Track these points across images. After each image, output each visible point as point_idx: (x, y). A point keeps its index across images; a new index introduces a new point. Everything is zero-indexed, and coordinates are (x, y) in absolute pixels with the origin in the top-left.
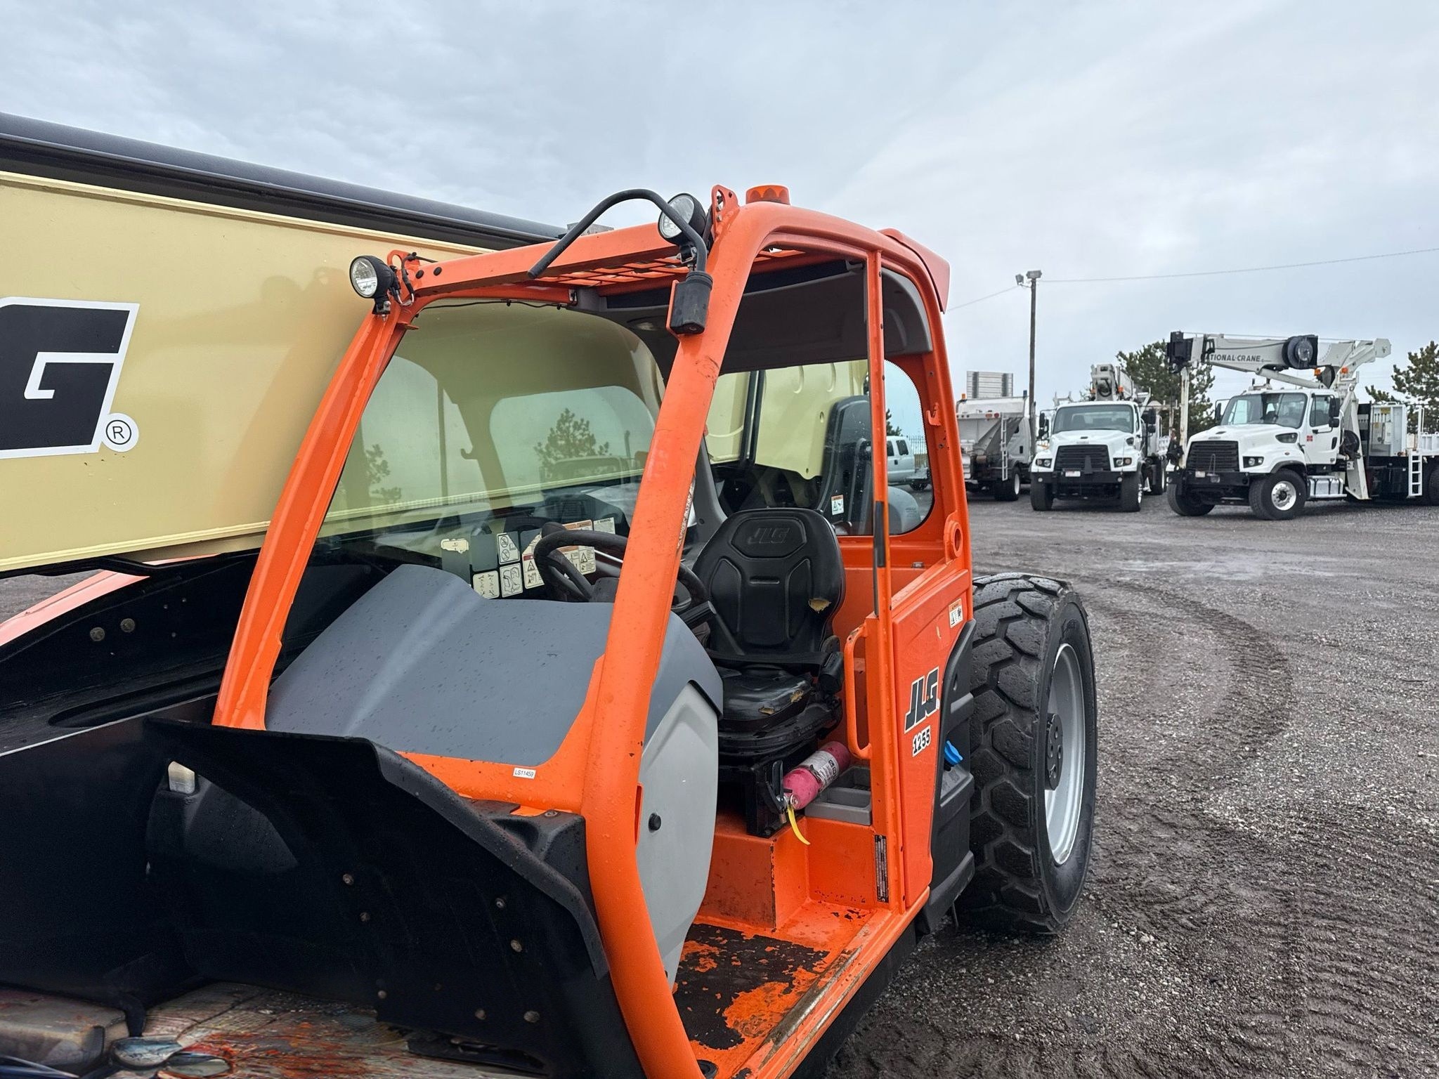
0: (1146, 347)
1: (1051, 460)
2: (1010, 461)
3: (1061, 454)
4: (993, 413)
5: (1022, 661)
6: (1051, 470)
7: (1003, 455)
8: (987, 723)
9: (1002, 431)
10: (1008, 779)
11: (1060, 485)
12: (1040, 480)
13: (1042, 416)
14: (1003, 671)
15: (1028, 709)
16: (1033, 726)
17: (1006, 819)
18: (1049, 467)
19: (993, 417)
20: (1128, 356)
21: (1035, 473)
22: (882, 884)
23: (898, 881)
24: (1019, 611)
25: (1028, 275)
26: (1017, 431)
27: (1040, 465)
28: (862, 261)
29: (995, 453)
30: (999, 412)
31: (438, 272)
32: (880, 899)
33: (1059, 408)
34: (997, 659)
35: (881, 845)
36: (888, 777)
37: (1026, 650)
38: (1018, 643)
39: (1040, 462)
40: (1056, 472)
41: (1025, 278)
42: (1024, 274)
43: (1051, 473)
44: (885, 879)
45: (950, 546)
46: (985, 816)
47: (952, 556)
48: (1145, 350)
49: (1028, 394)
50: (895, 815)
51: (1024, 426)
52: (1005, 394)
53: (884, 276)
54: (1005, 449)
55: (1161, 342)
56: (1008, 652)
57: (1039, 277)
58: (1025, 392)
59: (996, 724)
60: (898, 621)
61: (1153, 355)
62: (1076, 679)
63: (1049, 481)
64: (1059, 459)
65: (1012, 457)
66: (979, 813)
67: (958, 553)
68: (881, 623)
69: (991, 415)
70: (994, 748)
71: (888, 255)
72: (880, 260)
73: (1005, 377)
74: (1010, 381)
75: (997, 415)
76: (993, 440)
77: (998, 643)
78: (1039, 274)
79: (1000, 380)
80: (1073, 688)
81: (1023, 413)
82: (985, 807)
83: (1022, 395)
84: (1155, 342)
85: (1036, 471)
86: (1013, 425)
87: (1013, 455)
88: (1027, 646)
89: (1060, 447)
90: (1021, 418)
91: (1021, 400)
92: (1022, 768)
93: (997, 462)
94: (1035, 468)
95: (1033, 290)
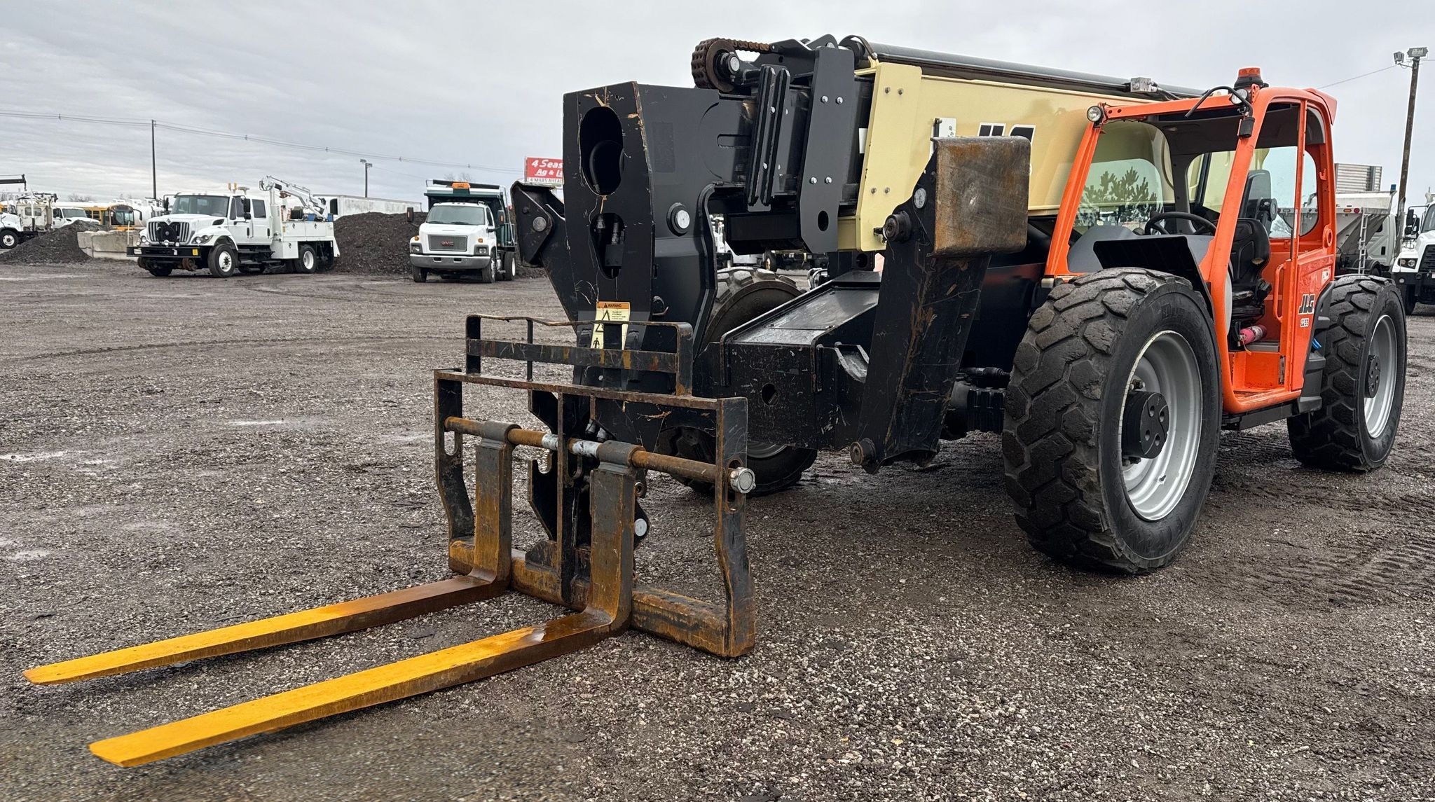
1: (1416, 260)
2: (1368, 262)
3: (1428, 254)
4: (1354, 207)
5: (1359, 313)
6: (1416, 270)
7: (1361, 255)
8: (1335, 343)
9: (1362, 228)
10: (1345, 371)
11: (1424, 287)
12: (1402, 281)
13: (1411, 212)
14: (1347, 317)
15: (1360, 336)
16: (1361, 345)
17: (1341, 391)
18: (1414, 268)
19: (1353, 212)
21: (1395, 274)
22: (1281, 377)
23: (1289, 377)
24: (1360, 289)
25: (1410, 53)
26: (1380, 229)
27: (1403, 266)
28: (1299, 105)
29: (1351, 252)
30: (1360, 208)
31: (1119, 111)
32: (1280, 383)
33: (1431, 204)
34: (1344, 311)
35: (1283, 360)
36: (1289, 331)
37: (1362, 307)
38: (1357, 304)
39: (1403, 262)
40: (1421, 273)
41: (1406, 57)
42: (1405, 52)
43: (1415, 274)
44: (1283, 374)
45: (1326, 241)
46: (1329, 390)
47: (1326, 246)
49: (1398, 188)
50: (1290, 348)
51: (1390, 224)
52: (1369, 188)
53: (1308, 110)
54: (1364, 247)
56: (1351, 308)
57: (1424, 55)
58: (1393, 187)
59: (1340, 344)
60: (1301, 264)
62: (1394, 346)
63: (1412, 282)
64: (1426, 260)
65: (1370, 257)
66: (1325, 389)
67: (1330, 245)
68: (1292, 263)
69: (1351, 210)
70: (1338, 355)
71: (1310, 101)
72: (1307, 103)
73: (1371, 171)
74: (1377, 175)
75: (1357, 210)
76: (1350, 237)
77: (1346, 304)
78: (1425, 51)
79: (1365, 175)
80: (1391, 348)
81: (1389, 210)
82: (1329, 386)
83: (1389, 190)
85: (1398, 271)
86: (1376, 222)
87: (1374, 256)
88: (1362, 306)
89: (1428, 246)
90: (1387, 215)
91: (1388, 195)
92: (1353, 365)
93: (1352, 261)
94: (1396, 269)
95: (1415, 72)
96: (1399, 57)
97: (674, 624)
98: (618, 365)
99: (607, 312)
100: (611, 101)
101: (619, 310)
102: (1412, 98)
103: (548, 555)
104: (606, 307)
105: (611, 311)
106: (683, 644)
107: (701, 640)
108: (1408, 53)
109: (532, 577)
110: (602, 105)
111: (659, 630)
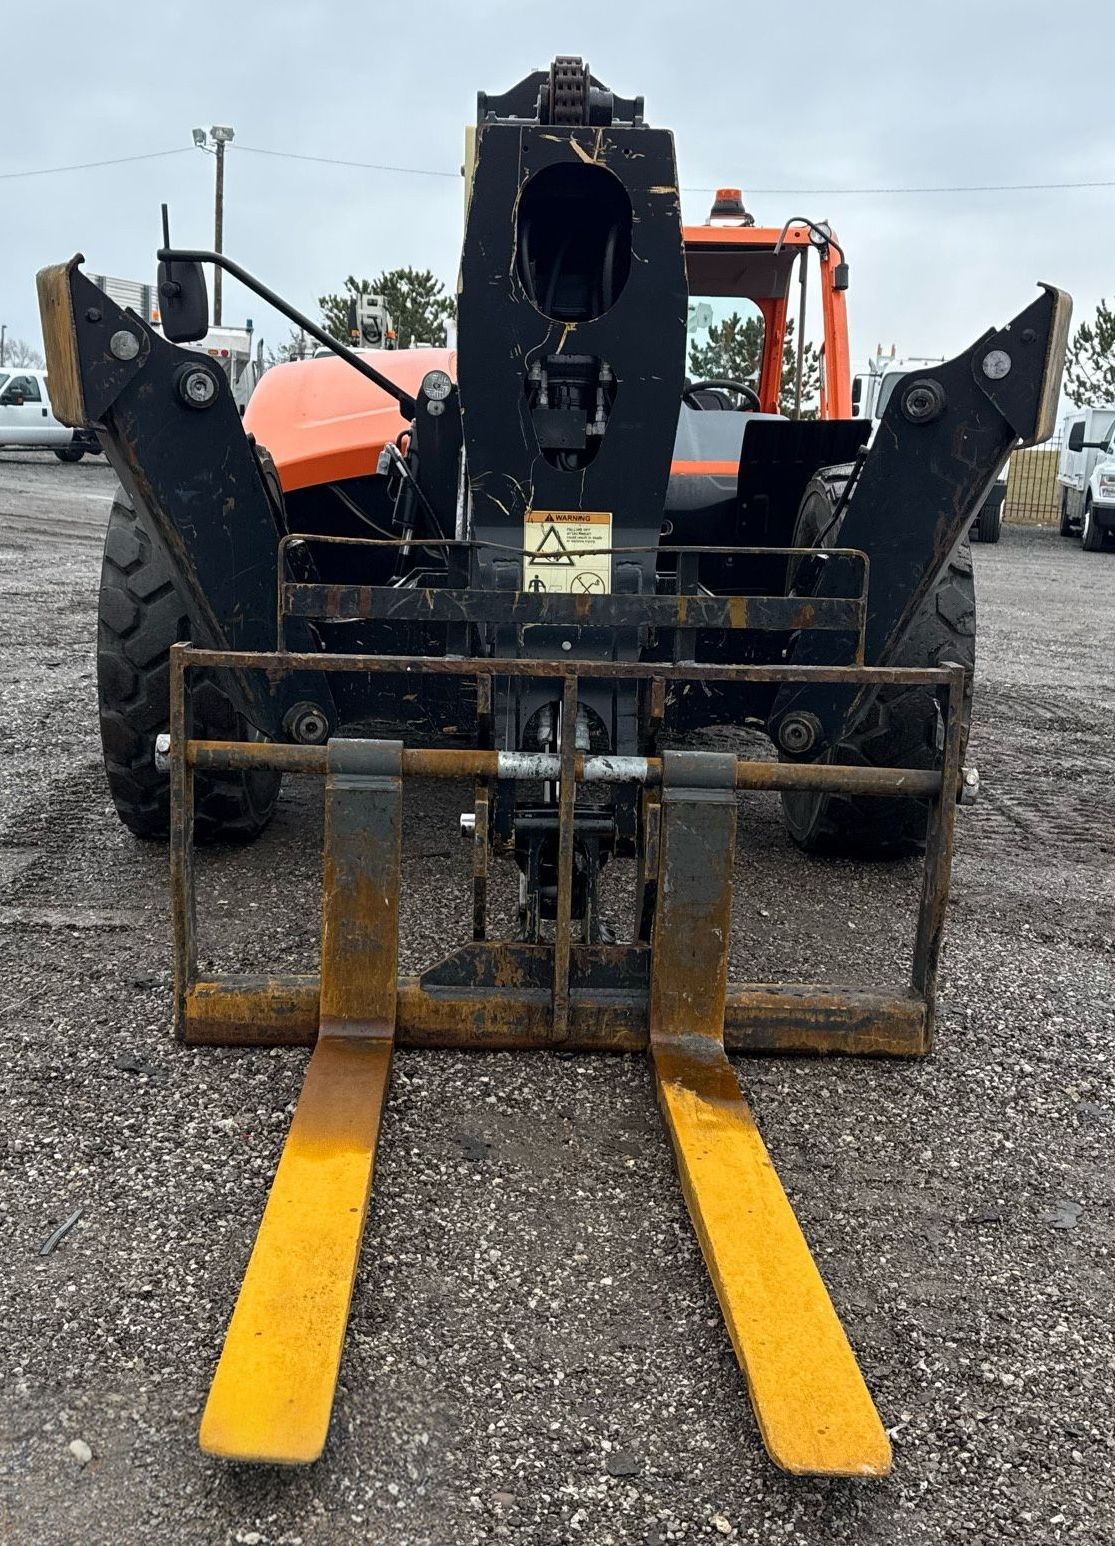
0: (389, 277)
20: (361, 286)
25: (214, 132)
30: (228, 349)
41: (209, 137)
42: (207, 130)
48: (385, 279)
55: (407, 270)
57: (230, 139)
61: (394, 287)
78: (230, 134)
83: (245, 326)
84: (399, 269)
91: (244, 334)
95: (220, 160)
96: (199, 136)
97: (817, 1026)
98: (719, 622)
99: (552, 529)
100: (611, 157)
101: (584, 526)
102: (219, 197)
103: (488, 968)
104: (549, 519)
105: (562, 528)
106: (833, 1055)
107: (877, 1041)
108: (211, 133)
109: (453, 1012)
110: (587, 159)
111: (783, 1043)
